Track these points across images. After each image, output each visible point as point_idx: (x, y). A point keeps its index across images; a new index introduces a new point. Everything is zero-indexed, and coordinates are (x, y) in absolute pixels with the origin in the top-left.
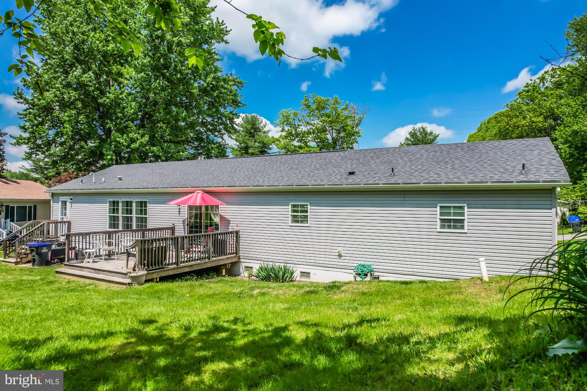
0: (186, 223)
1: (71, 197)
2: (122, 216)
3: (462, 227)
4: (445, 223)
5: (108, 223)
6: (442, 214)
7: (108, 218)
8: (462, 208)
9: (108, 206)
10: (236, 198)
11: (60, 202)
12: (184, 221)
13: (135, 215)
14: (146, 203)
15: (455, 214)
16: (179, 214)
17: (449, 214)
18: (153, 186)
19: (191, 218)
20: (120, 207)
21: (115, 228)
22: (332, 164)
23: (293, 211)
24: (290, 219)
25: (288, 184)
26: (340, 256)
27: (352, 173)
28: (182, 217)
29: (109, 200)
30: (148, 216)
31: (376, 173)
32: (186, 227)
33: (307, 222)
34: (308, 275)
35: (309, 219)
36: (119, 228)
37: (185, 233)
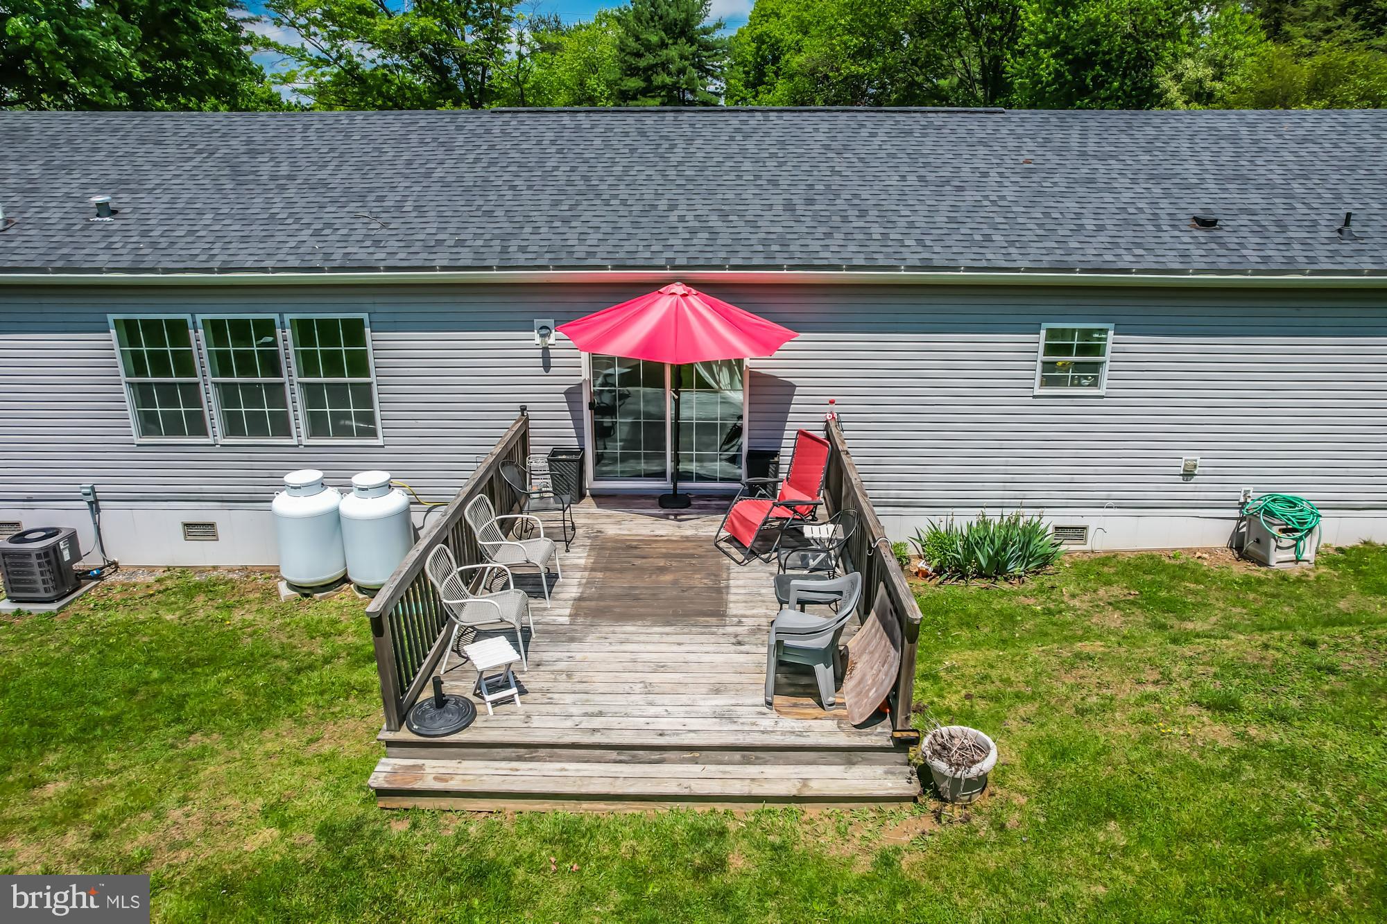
0: (586, 400)
2: (216, 384)
5: (132, 413)
7: (127, 394)
9: (115, 343)
10: (824, 308)
12: (573, 395)
13: (296, 379)
14: (354, 331)
16: (547, 366)
20: (200, 344)
21: (181, 433)
22: (1052, 172)
23: (1050, 350)
24: (1038, 374)
25: (1046, 261)
26: (1188, 475)
27: (1206, 223)
28: (561, 379)
29: (111, 318)
30: (372, 379)
31: (1282, 227)
32: (587, 415)
33: (1095, 383)
34: (1079, 532)
35: (1105, 373)
36: (206, 434)
37: (580, 437)
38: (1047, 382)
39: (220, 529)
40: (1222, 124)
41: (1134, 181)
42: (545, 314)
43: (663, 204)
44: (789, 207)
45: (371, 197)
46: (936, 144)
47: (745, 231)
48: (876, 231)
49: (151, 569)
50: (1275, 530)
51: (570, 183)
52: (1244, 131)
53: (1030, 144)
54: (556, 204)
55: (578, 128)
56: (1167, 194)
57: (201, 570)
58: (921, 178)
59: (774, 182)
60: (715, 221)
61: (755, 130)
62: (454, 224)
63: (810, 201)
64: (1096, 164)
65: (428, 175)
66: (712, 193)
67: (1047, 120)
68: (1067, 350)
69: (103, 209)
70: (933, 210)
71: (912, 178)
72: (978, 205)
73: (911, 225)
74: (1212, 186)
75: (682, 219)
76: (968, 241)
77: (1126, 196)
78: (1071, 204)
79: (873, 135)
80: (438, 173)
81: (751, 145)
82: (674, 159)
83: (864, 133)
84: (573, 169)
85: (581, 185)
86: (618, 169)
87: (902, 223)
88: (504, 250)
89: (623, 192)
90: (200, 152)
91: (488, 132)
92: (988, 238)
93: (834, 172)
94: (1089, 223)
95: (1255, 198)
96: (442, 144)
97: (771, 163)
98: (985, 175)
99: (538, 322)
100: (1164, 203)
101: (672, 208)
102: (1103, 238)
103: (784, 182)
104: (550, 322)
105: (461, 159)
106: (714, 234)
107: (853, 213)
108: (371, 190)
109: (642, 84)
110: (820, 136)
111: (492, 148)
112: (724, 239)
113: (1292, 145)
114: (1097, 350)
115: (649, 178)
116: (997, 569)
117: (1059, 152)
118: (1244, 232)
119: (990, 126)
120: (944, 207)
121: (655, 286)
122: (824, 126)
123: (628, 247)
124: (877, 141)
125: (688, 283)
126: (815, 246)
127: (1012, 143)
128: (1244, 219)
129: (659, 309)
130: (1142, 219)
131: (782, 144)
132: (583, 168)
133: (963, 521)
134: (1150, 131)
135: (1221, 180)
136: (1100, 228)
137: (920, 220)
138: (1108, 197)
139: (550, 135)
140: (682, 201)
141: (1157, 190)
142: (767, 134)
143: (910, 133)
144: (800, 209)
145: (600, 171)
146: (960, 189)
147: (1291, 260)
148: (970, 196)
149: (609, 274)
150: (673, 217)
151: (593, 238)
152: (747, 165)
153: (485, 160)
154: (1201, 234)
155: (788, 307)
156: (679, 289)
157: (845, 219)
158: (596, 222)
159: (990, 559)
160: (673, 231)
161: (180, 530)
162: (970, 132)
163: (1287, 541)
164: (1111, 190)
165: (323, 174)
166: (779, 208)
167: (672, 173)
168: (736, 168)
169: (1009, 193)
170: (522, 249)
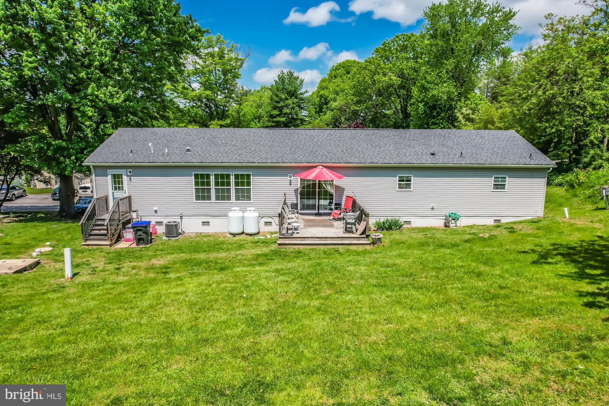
0: (299, 192)
1: (131, 170)
2: (215, 188)
3: (504, 188)
4: (496, 186)
5: (194, 195)
6: (495, 181)
7: (194, 191)
8: (505, 178)
9: (193, 179)
10: (351, 172)
11: (110, 176)
12: (296, 191)
13: (234, 187)
14: (248, 176)
15: (501, 181)
16: (290, 185)
17: (498, 181)
18: (259, 161)
19: (304, 188)
20: (212, 179)
21: (204, 200)
22: (401, 144)
23: (399, 181)
24: (397, 186)
25: (397, 162)
26: (433, 209)
27: (433, 154)
28: (294, 187)
29: (193, 173)
30: (251, 187)
31: (449, 155)
32: (299, 195)
33: (410, 188)
34: (409, 223)
35: (412, 186)
36: (211, 200)
37: (297, 200)
38: (400, 188)
39: (211, 223)
40: (443, 133)
41: (419, 145)
42: (291, 173)
43: (314, 150)
44: (342, 151)
45: (248, 148)
46: (375, 137)
47: (333, 156)
48: (362, 156)
49: (193, 233)
50: (450, 219)
51: (293, 146)
52: (447, 134)
53: (397, 137)
54: (290, 150)
55: (291, 133)
56: (426, 148)
57: (205, 233)
58: (372, 145)
59: (338, 146)
60: (326, 154)
61: (333, 134)
62: (269, 154)
63: (347, 150)
64: (411, 142)
65: (259, 143)
66: (325, 148)
67: (402, 132)
68: (403, 181)
69: (188, 150)
70: (374, 152)
71: (369, 145)
72: (384, 151)
73: (369, 155)
74: (436, 147)
75: (319, 153)
76: (381, 158)
77: (417, 149)
78: (404, 151)
79: (361, 135)
80: (261, 143)
81: (332, 137)
82: (315, 141)
83: (359, 135)
84: (292, 143)
85: (295, 146)
86: (303, 143)
87: (367, 154)
88: (282, 159)
89: (305, 148)
90: (201, 137)
91: (269, 134)
92: (385, 157)
93: (352, 144)
94: (408, 154)
95: (445, 149)
96: (259, 137)
97: (337, 142)
98: (386, 144)
99: (289, 175)
100: (425, 150)
101: (317, 151)
102: (410, 157)
103: (341, 146)
104: (292, 175)
105: (265, 140)
106: (327, 157)
107: (356, 152)
108: (247, 147)
109: (278, 113)
110: (348, 136)
111: (272, 138)
112: (329, 157)
113: (457, 138)
114: (410, 181)
115: (310, 145)
116: (390, 228)
117: (404, 139)
118: (441, 156)
119: (388, 133)
120: (376, 151)
121: (315, 167)
122: (349, 133)
123: (309, 159)
124: (361, 137)
125: (322, 166)
126: (349, 159)
127: (393, 137)
128: (441, 153)
129: (316, 171)
130: (419, 153)
131: (340, 137)
132: (294, 142)
133: (382, 220)
134: (426, 134)
135: (438, 145)
136: (410, 155)
137: (371, 154)
138: (413, 149)
139: (285, 135)
140: (319, 150)
141: (424, 147)
142: (336, 135)
143: (369, 135)
144: (345, 152)
145: (299, 143)
146: (380, 147)
147: (449, 161)
148: (382, 149)
149: (306, 164)
150: (317, 153)
151: (301, 157)
152: (332, 142)
153: (271, 141)
154: (431, 156)
155: (344, 171)
156: (321, 167)
157: (355, 154)
158: (301, 154)
159: (388, 225)
160: (318, 156)
161: (201, 223)
162: (383, 135)
163: (453, 222)
164: (414, 147)
165: (234, 143)
166: (340, 152)
167: (315, 144)
168: (330, 143)
169: (391, 148)
170: (286, 159)
